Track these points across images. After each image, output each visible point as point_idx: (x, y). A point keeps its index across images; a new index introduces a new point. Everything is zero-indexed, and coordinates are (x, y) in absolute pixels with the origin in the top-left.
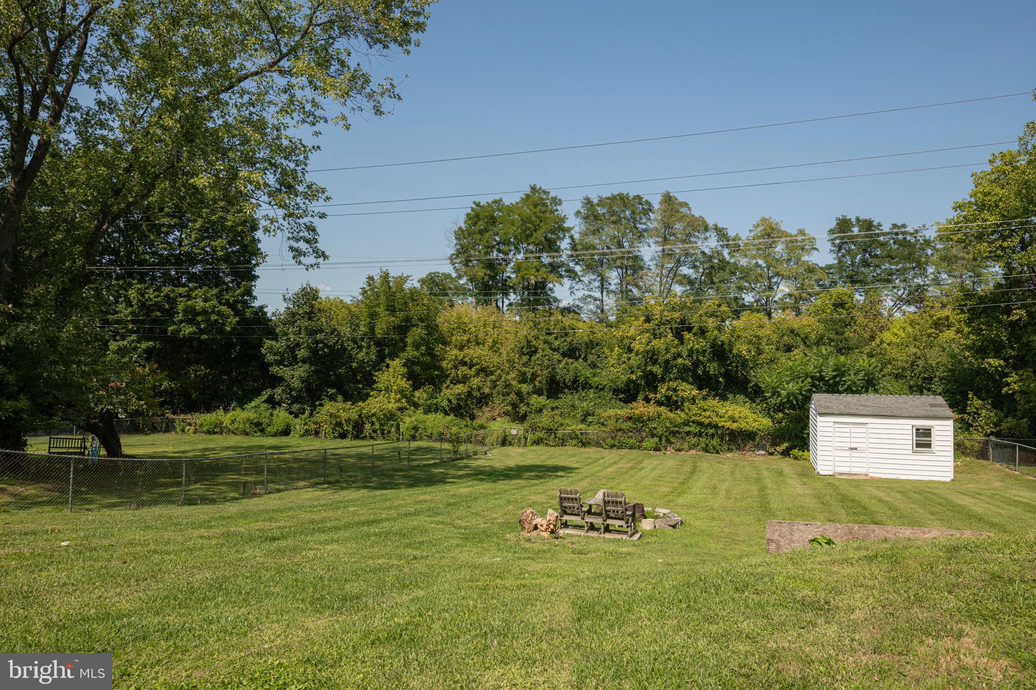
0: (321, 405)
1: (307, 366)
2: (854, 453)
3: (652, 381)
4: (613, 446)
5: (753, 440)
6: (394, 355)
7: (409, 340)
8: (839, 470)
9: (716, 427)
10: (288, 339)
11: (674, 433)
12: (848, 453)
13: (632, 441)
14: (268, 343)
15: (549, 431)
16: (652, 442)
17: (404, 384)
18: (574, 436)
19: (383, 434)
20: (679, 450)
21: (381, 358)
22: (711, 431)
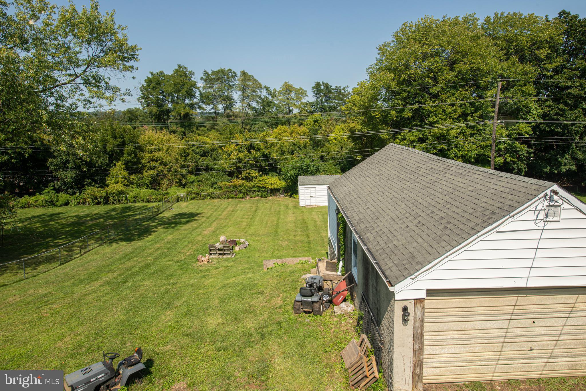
0: (84, 189)
1: (74, 172)
2: (312, 198)
3: (239, 170)
4: (225, 198)
5: (279, 191)
6: (118, 160)
7: (125, 151)
8: (307, 204)
9: (265, 188)
10: (62, 159)
11: (249, 191)
12: (309, 198)
13: (233, 195)
14: (50, 160)
15: (198, 194)
16: (241, 195)
17: (126, 173)
18: (208, 195)
19: (119, 201)
20: (251, 198)
21: (111, 161)
22: (263, 189)
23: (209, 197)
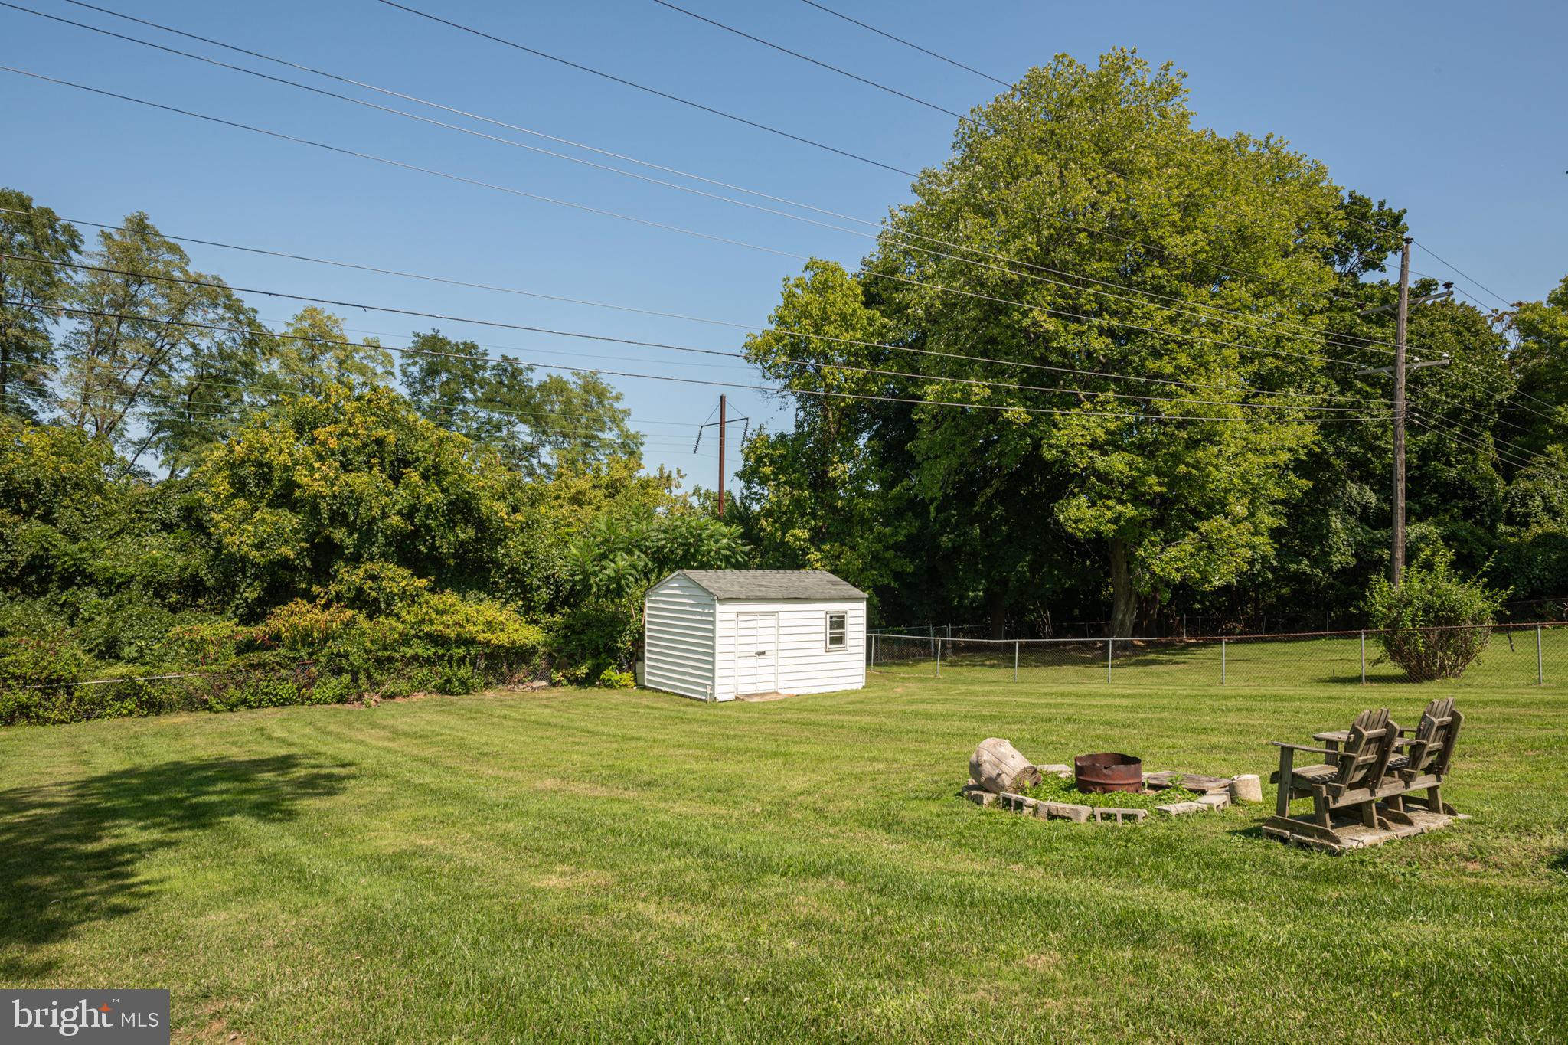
2: (761, 660)
4: (238, 704)
5: (527, 661)
8: (744, 690)
9: (470, 642)
11: (380, 662)
12: (752, 662)
13: (287, 689)
16: (333, 685)
18: (125, 692)
20: (392, 696)
22: (460, 652)
23: (131, 704)
